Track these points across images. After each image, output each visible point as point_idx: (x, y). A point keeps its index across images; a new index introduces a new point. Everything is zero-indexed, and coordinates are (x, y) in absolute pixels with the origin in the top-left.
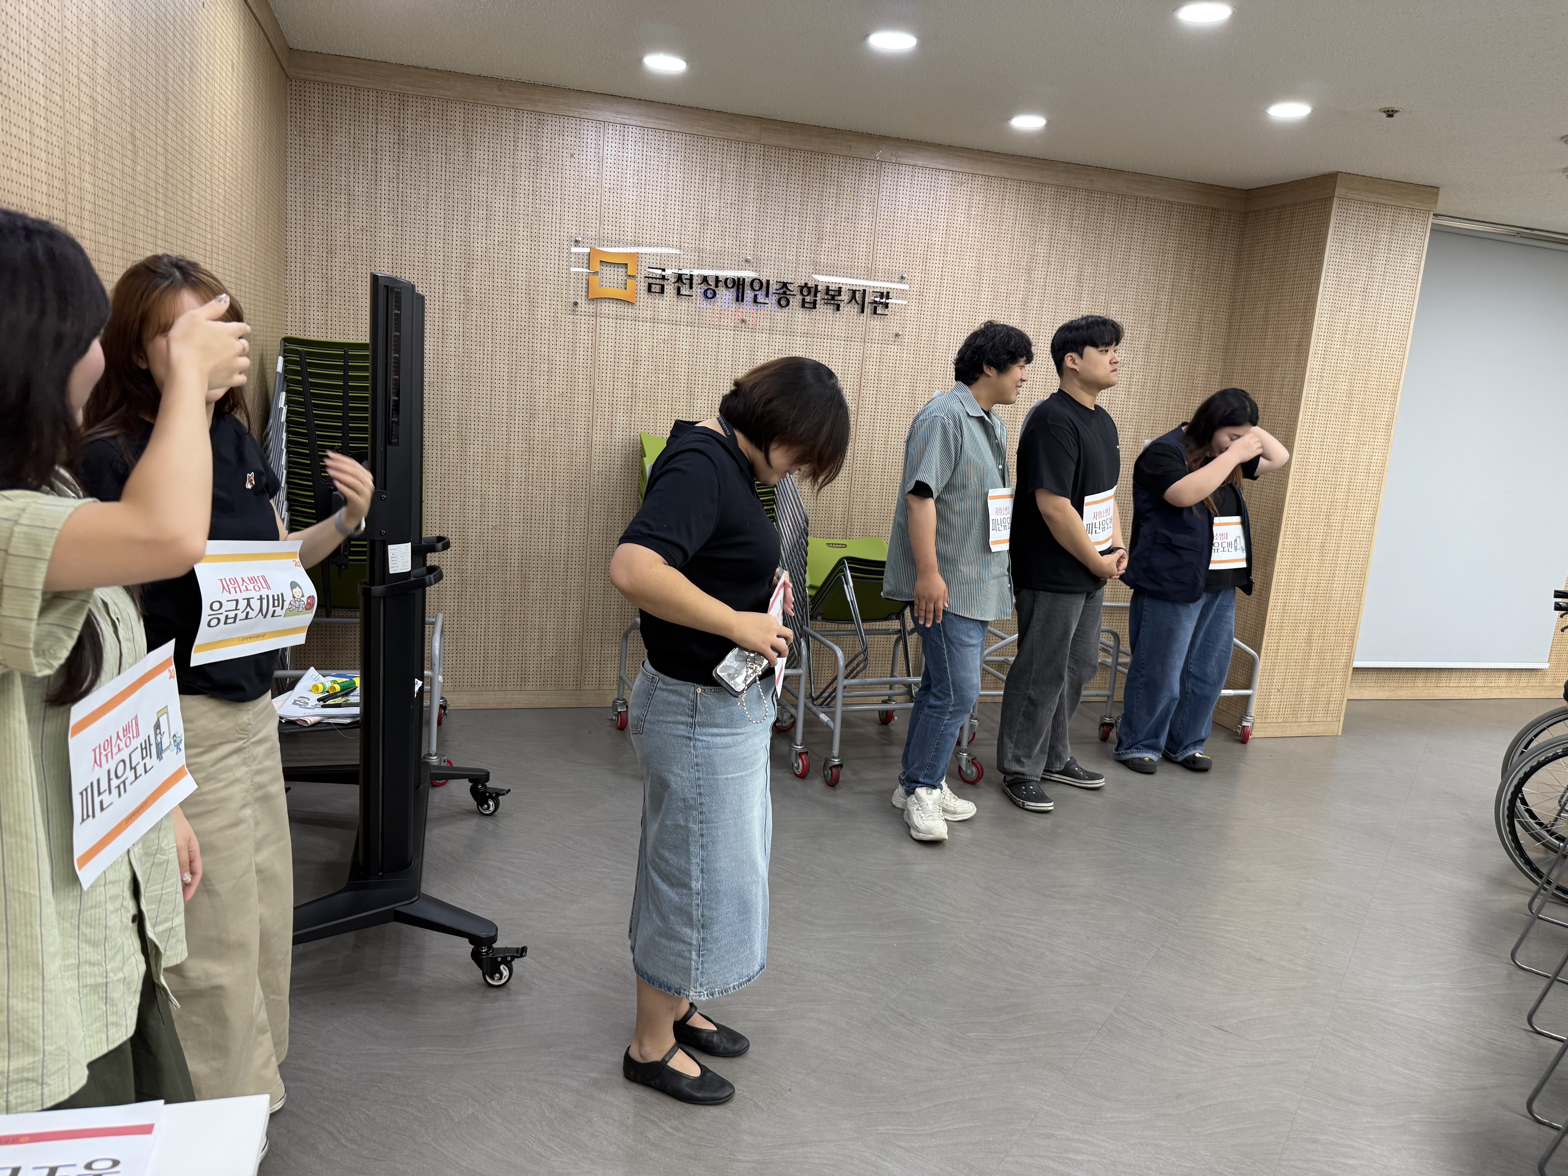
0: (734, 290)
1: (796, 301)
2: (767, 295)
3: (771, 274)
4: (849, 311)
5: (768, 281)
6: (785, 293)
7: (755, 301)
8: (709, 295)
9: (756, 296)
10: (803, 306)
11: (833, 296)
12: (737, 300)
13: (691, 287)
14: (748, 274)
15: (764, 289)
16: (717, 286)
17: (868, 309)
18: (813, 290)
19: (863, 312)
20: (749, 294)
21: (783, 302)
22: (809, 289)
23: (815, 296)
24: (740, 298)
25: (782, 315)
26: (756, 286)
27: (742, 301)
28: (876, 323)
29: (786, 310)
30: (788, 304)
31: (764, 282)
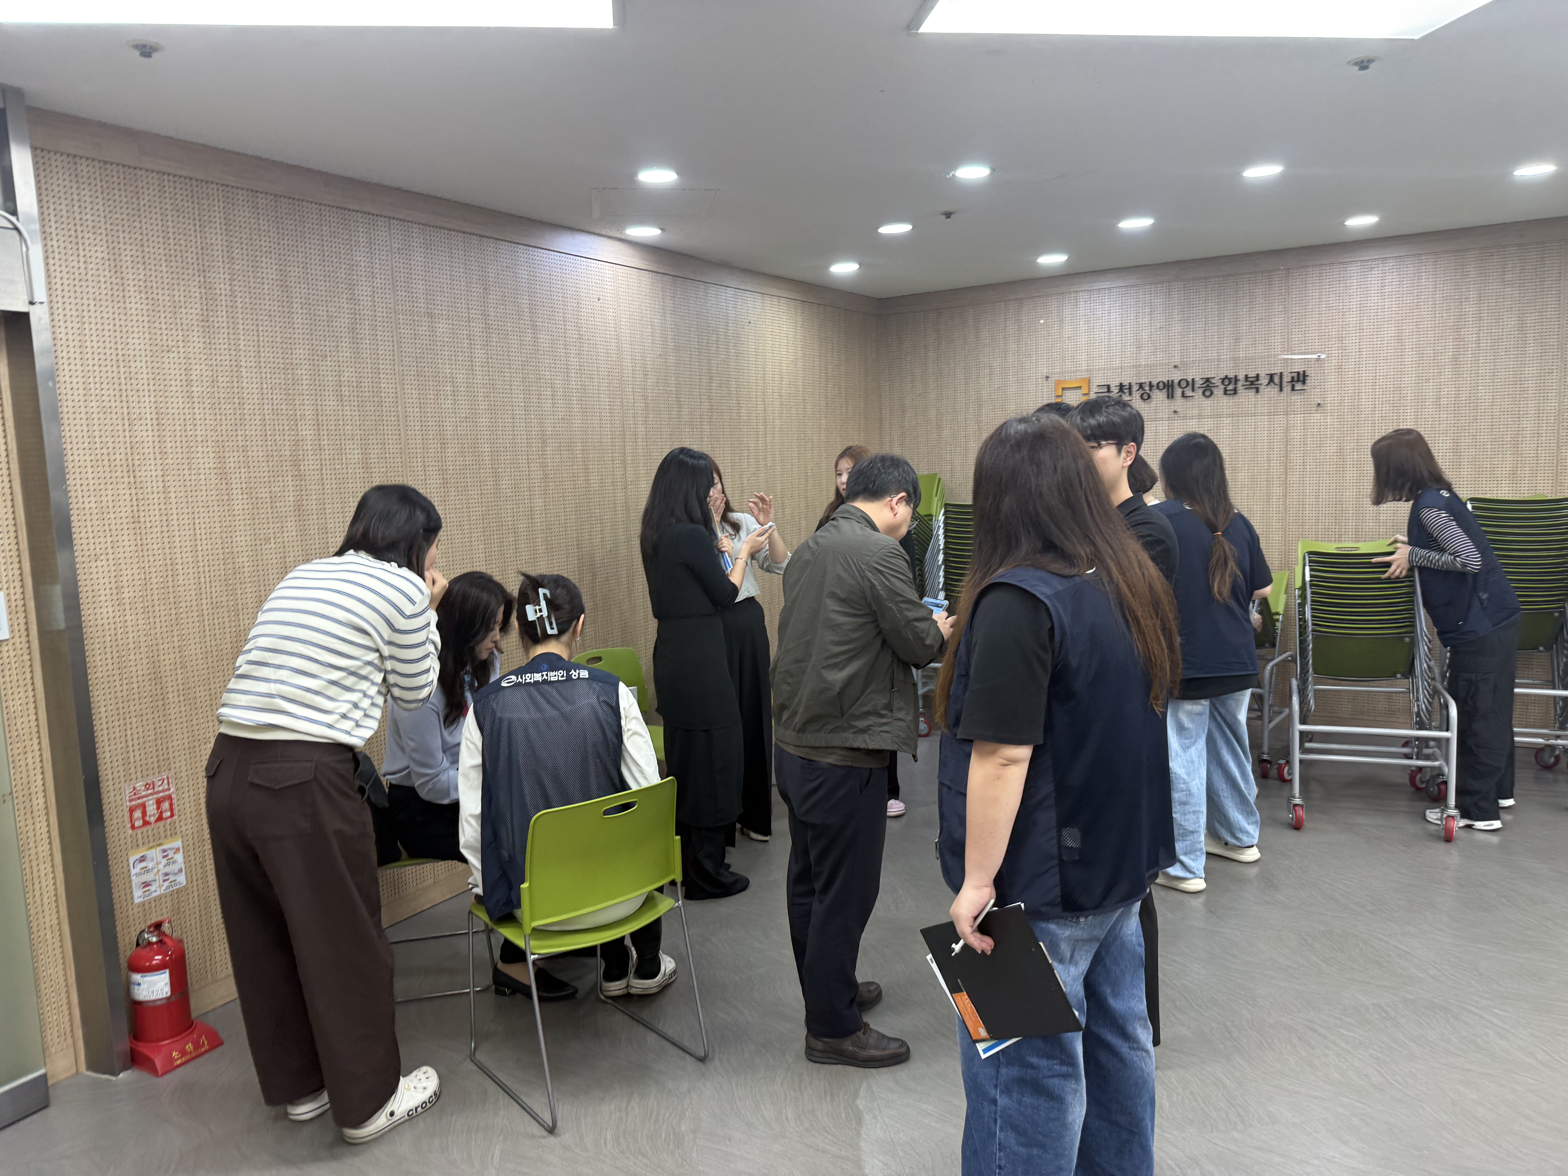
0: (1165, 390)
1: (1219, 392)
2: (1193, 390)
3: (1195, 374)
4: (1269, 392)
5: (1193, 379)
6: (1208, 386)
7: (1183, 395)
8: (1145, 397)
9: (1183, 392)
10: (1225, 394)
11: (1253, 383)
12: (1168, 397)
13: (1130, 394)
14: (1176, 377)
15: (1190, 386)
16: (1150, 390)
17: (1287, 388)
18: (1233, 380)
19: (1281, 390)
20: (1178, 392)
21: (1208, 393)
22: (1230, 379)
23: (1236, 384)
24: (1171, 396)
25: (1207, 403)
26: (1184, 384)
27: (1172, 397)
28: (1297, 398)
29: (1212, 398)
30: (1212, 393)
31: (1190, 380)
